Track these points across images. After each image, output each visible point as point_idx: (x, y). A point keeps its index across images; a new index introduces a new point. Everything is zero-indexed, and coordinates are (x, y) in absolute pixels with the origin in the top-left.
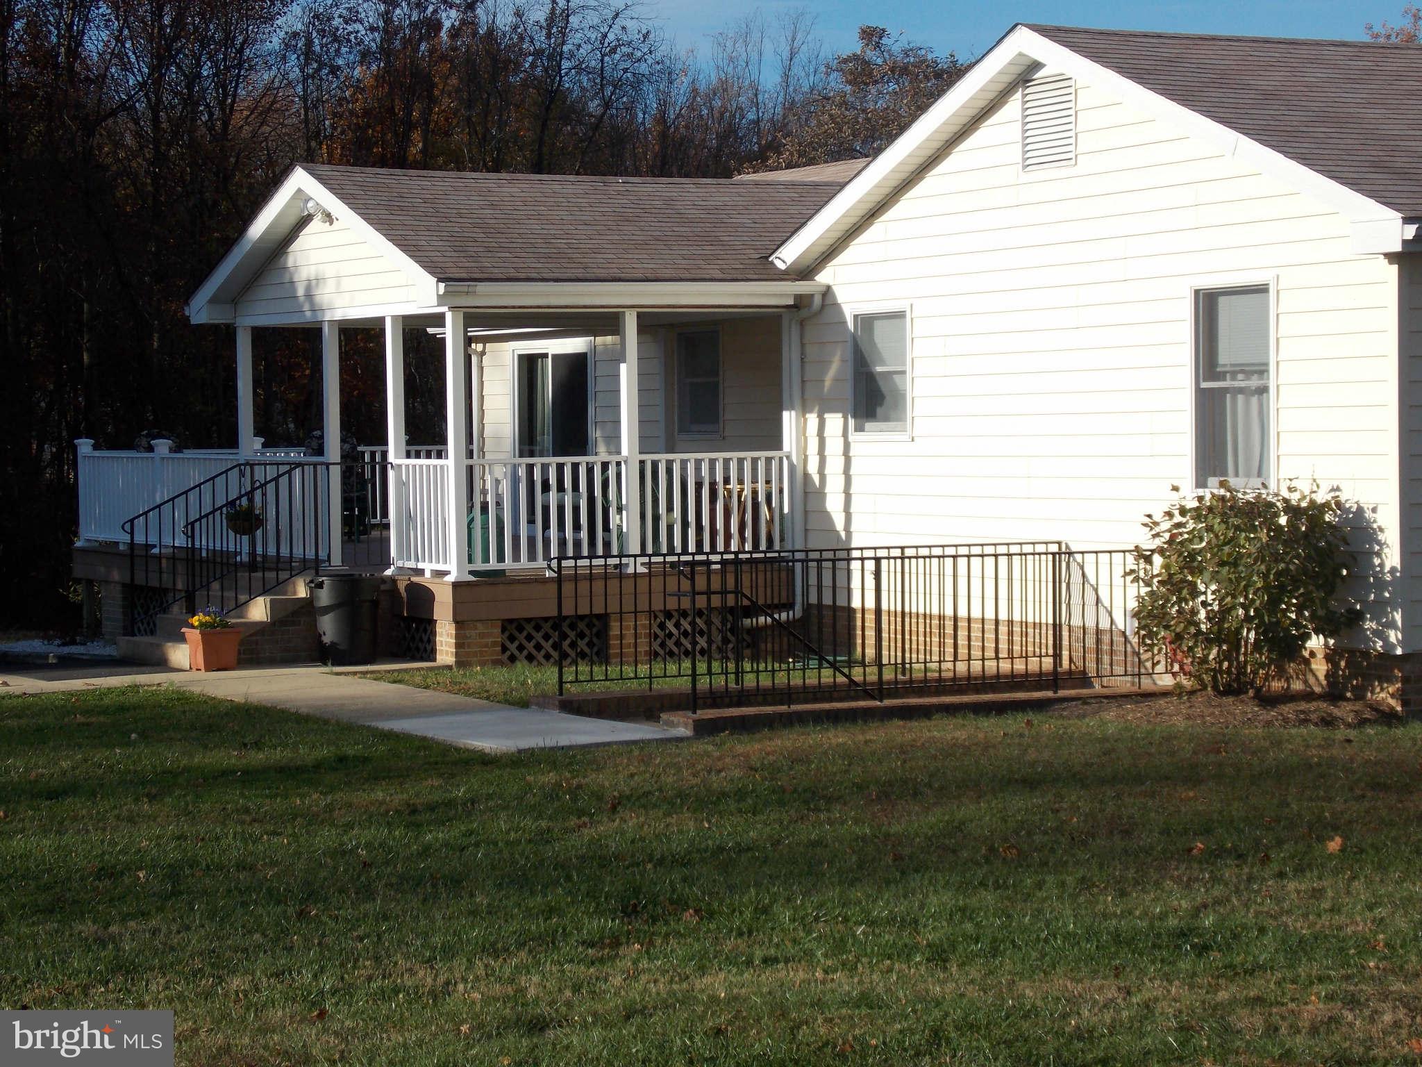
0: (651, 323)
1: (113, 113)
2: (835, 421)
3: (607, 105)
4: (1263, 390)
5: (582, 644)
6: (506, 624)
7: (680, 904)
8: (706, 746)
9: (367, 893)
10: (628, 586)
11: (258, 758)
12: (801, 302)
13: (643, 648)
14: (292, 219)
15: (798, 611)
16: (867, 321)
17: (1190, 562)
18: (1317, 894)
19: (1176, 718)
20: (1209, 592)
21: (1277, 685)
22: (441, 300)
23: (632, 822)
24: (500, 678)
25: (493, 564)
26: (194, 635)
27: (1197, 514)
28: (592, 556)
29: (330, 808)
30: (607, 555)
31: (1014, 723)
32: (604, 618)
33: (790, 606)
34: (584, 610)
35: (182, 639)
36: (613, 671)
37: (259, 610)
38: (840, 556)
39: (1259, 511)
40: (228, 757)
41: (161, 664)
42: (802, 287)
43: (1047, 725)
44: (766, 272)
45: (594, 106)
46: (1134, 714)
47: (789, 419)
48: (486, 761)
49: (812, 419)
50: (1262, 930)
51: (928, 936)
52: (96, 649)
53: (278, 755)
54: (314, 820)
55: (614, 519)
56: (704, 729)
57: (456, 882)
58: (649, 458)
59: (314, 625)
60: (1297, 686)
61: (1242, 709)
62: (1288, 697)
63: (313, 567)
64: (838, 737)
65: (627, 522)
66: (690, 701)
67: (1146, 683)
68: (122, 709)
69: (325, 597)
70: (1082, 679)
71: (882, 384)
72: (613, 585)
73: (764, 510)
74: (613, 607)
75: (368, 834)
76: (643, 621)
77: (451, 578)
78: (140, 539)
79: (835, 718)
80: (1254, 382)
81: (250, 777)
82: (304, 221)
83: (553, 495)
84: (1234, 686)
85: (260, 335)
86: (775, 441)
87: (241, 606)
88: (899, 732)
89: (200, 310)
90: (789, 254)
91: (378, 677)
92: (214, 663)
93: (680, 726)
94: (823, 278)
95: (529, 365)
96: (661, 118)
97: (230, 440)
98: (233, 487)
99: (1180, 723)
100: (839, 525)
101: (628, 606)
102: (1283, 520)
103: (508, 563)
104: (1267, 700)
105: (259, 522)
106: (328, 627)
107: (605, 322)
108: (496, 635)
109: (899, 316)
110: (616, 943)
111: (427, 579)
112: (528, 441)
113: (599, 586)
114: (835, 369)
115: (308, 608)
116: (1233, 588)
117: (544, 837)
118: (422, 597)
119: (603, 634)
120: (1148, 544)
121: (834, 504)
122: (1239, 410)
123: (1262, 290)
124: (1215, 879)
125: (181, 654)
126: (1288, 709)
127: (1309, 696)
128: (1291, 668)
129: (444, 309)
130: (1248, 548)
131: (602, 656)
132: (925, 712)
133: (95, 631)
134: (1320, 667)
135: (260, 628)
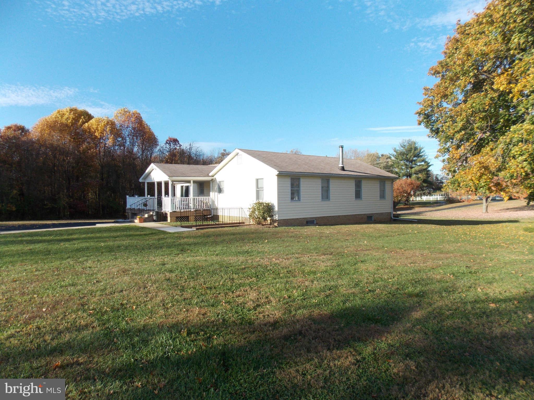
0: (194, 182)
1: (137, 158)
2: (216, 193)
3: (196, 158)
4: (263, 190)
5: (186, 220)
6: (176, 217)
7: (188, 250)
8: (197, 231)
9: (150, 249)
10: (191, 213)
11: (142, 233)
12: (212, 180)
13: (193, 220)
14: (151, 170)
15: (212, 215)
16: (220, 182)
17: (255, 209)
18: (263, 247)
19: (253, 227)
20: (257, 213)
21: (265, 223)
22: (169, 179)
23: (185, 240)
24: (175, 223)
25: (175, 210)
26: (138, 219)
27: (256, 204)
28: (187, 209)
29: (149, 239)
30: (189, 209)
31: (234, 228)
32: (188, 216)
33: (211, 215)
34: (186, 216)
35: (136, 219)
36: (189, 222)
37: (146, 216)
38: (217, 209)
39: (262, 203)
40: (138, 233)
41: (134, 222)
42: (212, 178)
43: (238, 228)
44: (208, 176)
45: (195, 158)
46: (248, 227)
47: (211, 193)
48: (170, 233)
49: (214, 193)
50: (255, 251)
51: (217, 253)
52: (128, 221)
53: (145, 233)
54: (146, 240)
55: (190, 205)
56: (197, 229)
57: (161, 247)
58: (194, 198)
59: (153, 217)
60: (267, 223)
61: (260, 226)
62: (266, 225)
63: (153, 210)
64: (213, 230)
65: (191, 205)
66: (196, 226)
67: (250, 223)
68: (128, 227)
69: (154, 214)
70: (244, 223)
71: (221, 189)
72: (189, 213)
73: (208, 204)
74: (189, 215)
75: (152, 242)
76: (193, 217)
77: (170, 212)
78: (139, 208)
79: (213, 228)
80: (262, 189)
81: (141, 235)
82: (153, 170)
83: (184, 202)
84: (259, 223)
85: (148, 183)
86: (209, 196)
87: (144, 215)
88: (220, 229)
89: (141, 180)
90: (210, 174)
91: (160, 223)
92: (140, 222)
93: (194, 229)
94: (215, 177)
95: (182, 187)
96: (203, 159)
97: (144, 196)
98: (144, 201)
99: (253, 228)
100: (217, 206)
101: (191, 215)
102: (265, 205)
103: (177, 210)
104: (263, 225)
105: (147, 205)
106: (155, 218)
107: (189, 182)
108: (175, 218)
109: (223, 181)
110: (179, 254)
111: (166, 212)
112: (182, 196)
113: (188, 213)
114: (216, 187)
115: (152, 215)
116: (259, 212)
117: (174, 242)
118: (166, 214)
119: (188, 218)
120: (250, 207)
121: (216, 203)
122: (260, 192)
123: (263, 179)
124: (252, 245)
125: (137, 221)
126: (265, 226)
127: (268, 224)
128: (266, 221)
129: (169, 180)
130: (261, 208)
131: (188, 221)
132: (224, 227)
133: (129, 219)
134: (269, 221)
135: (146, 218)
